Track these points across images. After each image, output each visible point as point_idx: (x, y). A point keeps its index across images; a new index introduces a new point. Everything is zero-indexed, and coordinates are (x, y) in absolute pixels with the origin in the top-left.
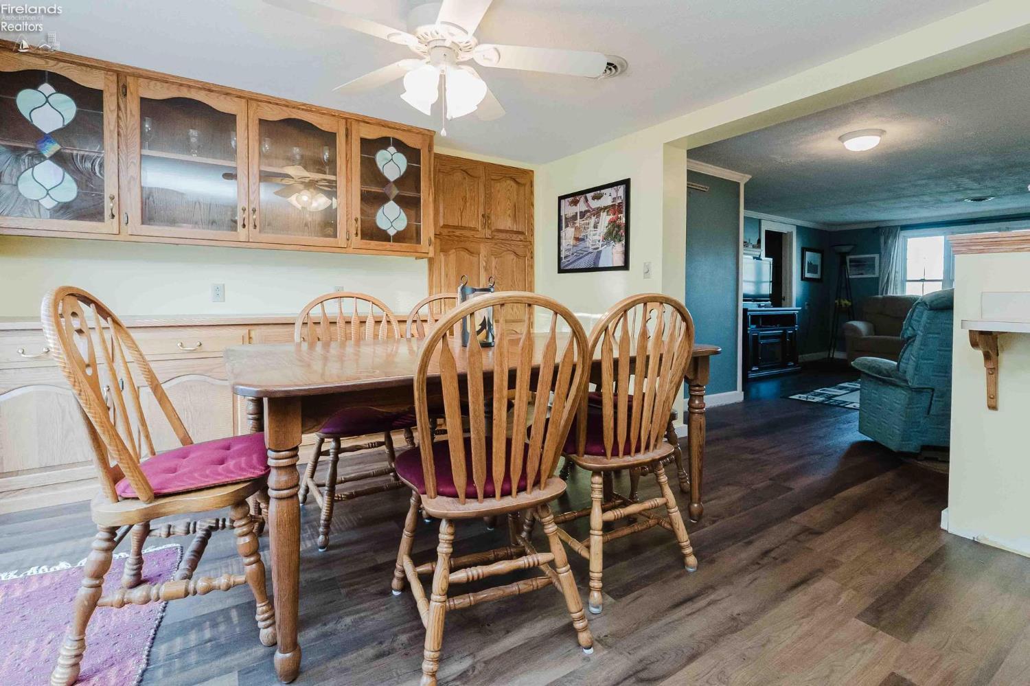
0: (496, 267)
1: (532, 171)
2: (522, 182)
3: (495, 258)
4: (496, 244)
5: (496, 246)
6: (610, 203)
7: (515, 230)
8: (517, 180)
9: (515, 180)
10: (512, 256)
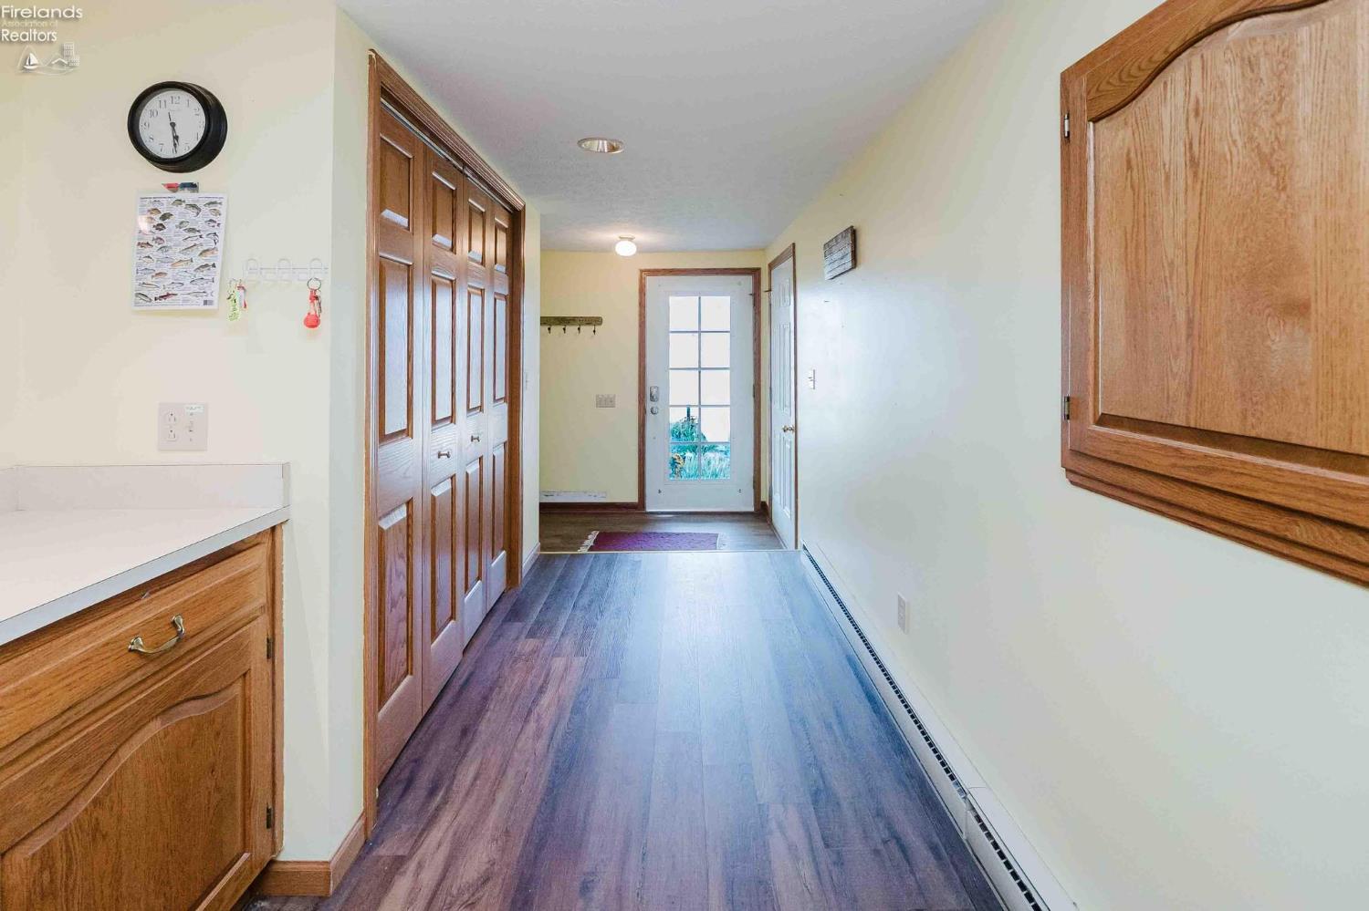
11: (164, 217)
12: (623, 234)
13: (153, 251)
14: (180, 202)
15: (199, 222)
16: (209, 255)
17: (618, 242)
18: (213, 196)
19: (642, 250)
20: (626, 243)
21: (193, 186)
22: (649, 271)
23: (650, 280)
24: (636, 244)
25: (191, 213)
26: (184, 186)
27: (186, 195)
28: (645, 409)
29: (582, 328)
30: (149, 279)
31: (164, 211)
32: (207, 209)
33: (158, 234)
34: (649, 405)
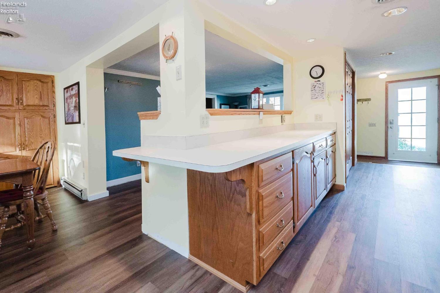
0: (27, 123)
1: (54, 76)
2: (44, 81)
3: (27, 119)
4: (27, 112)
5: (28, 113)
6: (75, 93)
7: (41, 104)
8: (41, 80)
9: (40, 81)
10: (40, 117)
11: (315, 86)
12: (382, 72)
13: (314, 91)
14: (317, 83)
15: (321, 86)
16: (323, 91)
17: (380, 74)
18: (323, 82)
19: (389, 75)
20: (383, 75)
21: (319, 81)
22: (389, 82)
23: (390, 85)
24: (387, 74)
25: (320, 85)
26: (318, 81)
27: (318, 82)
28: (388, 127)
29: (363, 102)
30: (313, 96)
31: (315, 85)
32: (322, 84)
33: (314, 89)
34: (389, 126)
